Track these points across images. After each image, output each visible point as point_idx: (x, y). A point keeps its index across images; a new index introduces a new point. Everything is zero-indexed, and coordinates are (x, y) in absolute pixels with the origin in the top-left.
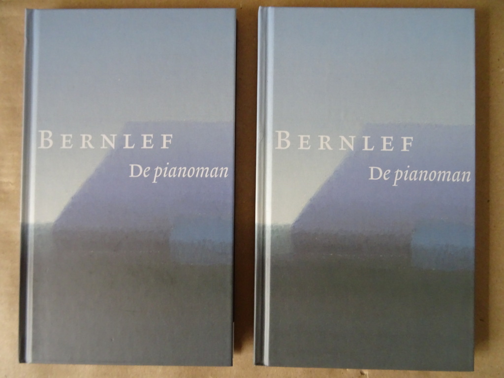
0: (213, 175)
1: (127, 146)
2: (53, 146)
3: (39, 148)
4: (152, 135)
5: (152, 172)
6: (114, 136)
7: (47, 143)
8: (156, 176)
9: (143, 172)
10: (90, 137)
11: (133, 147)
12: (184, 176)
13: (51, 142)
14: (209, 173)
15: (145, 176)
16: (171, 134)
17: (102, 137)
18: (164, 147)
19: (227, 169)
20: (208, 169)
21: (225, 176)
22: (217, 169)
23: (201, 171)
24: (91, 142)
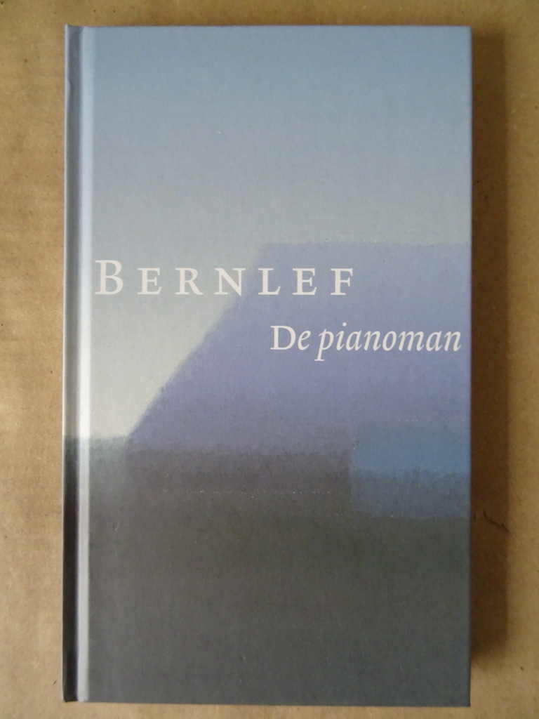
0: (431, 346)
1: (265, 291)
2: (123, 289)
3: (97, 293)
4: (313, 270)
5: (314, 341)
6: (240, 270)
7: (111, 285)
8: (321, 348)
9: (297, 340)
10: (195, 273)
11: (276, 293)
12: (375, 348)
13: (120, 283)
14: (424, 342)
15: (301, 348)
16: (350, 268)
17: (217, 273)
18: (338, 292)
19: (458, 334)
20: (421, 334)
21: (456, 348)
22: (439, 334)
23: (408, 338)
24: (196, 281)
